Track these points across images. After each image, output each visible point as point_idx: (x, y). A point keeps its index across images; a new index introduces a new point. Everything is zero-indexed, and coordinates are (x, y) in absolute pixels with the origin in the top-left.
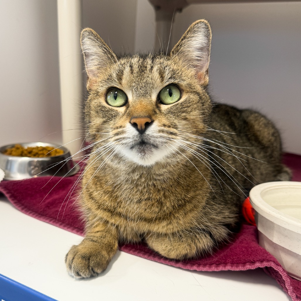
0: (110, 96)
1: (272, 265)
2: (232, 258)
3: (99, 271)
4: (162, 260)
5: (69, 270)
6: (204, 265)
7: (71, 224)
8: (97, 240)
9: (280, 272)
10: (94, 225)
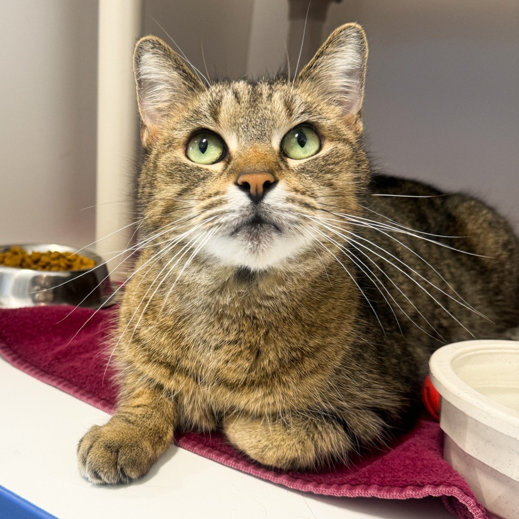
0: (193, 148)
1: (455, 492)
2: (382, 476)
3: (133, 475)
4: (250, 469)
5: (81, 466)
6: (328, 484)
7: (95, 392)
8: (135, 421)
9: (469, 508)
10: (133, 394)
